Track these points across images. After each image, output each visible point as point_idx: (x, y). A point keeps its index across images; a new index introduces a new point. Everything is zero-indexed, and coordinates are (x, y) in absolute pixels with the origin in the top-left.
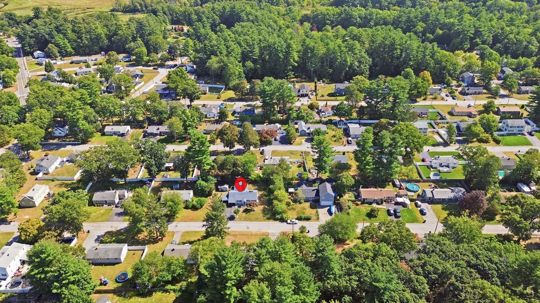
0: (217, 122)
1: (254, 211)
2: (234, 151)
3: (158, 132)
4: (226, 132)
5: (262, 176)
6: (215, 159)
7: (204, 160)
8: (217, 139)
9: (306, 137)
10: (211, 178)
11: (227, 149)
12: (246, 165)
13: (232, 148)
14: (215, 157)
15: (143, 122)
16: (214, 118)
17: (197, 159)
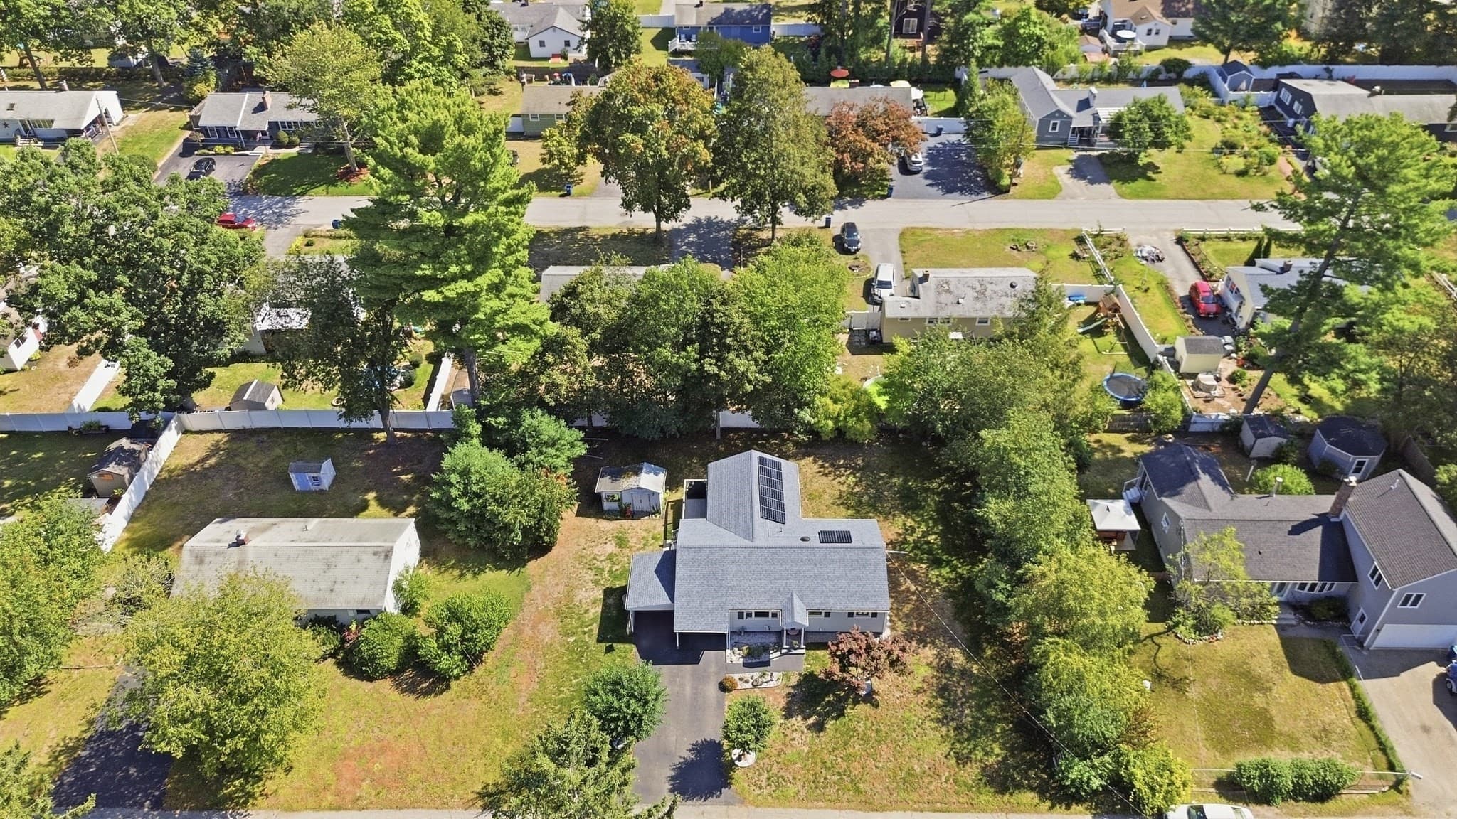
0: (581, 73)
1: (870, 698)
2: (676, 232)
3: (260, 123)
4: (637, 111)
5: (882, 402)
6: (571, 292)
7: (489, 304)
8: (580, 159)
9: (1074, 155)
10: (547, 425)
11: (644, 221)
12: (785, 337)
13: (673, 216)
14: (576, 271)
15: (190, 73)
16: (565, 57)
17: (430, 295)
